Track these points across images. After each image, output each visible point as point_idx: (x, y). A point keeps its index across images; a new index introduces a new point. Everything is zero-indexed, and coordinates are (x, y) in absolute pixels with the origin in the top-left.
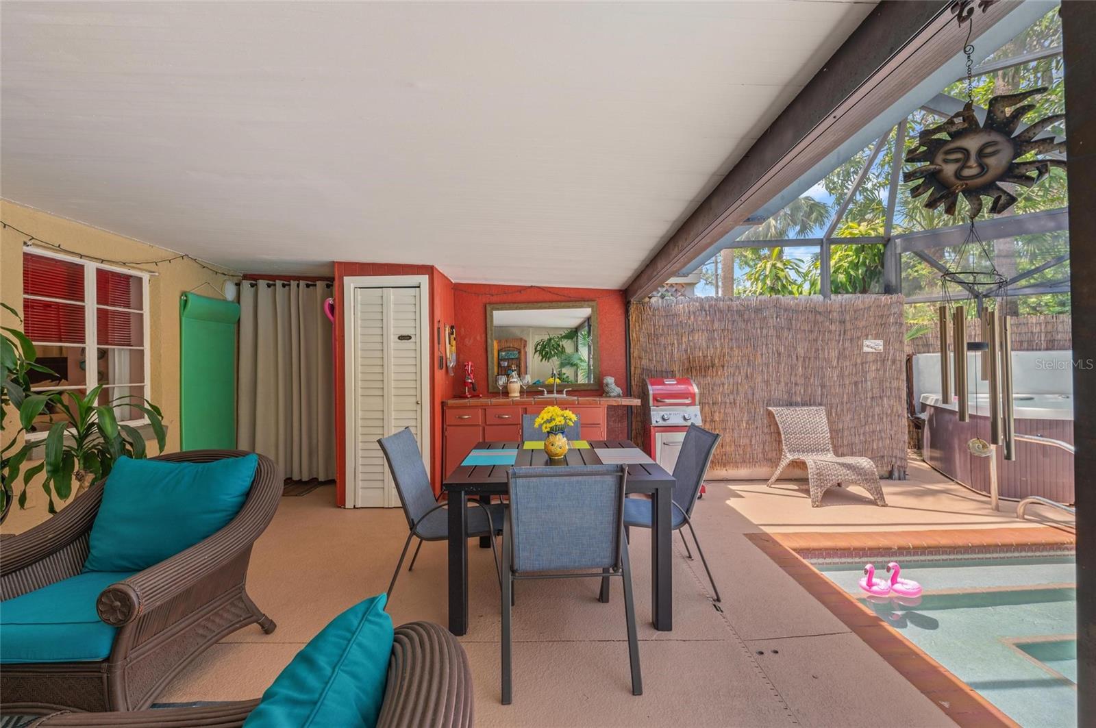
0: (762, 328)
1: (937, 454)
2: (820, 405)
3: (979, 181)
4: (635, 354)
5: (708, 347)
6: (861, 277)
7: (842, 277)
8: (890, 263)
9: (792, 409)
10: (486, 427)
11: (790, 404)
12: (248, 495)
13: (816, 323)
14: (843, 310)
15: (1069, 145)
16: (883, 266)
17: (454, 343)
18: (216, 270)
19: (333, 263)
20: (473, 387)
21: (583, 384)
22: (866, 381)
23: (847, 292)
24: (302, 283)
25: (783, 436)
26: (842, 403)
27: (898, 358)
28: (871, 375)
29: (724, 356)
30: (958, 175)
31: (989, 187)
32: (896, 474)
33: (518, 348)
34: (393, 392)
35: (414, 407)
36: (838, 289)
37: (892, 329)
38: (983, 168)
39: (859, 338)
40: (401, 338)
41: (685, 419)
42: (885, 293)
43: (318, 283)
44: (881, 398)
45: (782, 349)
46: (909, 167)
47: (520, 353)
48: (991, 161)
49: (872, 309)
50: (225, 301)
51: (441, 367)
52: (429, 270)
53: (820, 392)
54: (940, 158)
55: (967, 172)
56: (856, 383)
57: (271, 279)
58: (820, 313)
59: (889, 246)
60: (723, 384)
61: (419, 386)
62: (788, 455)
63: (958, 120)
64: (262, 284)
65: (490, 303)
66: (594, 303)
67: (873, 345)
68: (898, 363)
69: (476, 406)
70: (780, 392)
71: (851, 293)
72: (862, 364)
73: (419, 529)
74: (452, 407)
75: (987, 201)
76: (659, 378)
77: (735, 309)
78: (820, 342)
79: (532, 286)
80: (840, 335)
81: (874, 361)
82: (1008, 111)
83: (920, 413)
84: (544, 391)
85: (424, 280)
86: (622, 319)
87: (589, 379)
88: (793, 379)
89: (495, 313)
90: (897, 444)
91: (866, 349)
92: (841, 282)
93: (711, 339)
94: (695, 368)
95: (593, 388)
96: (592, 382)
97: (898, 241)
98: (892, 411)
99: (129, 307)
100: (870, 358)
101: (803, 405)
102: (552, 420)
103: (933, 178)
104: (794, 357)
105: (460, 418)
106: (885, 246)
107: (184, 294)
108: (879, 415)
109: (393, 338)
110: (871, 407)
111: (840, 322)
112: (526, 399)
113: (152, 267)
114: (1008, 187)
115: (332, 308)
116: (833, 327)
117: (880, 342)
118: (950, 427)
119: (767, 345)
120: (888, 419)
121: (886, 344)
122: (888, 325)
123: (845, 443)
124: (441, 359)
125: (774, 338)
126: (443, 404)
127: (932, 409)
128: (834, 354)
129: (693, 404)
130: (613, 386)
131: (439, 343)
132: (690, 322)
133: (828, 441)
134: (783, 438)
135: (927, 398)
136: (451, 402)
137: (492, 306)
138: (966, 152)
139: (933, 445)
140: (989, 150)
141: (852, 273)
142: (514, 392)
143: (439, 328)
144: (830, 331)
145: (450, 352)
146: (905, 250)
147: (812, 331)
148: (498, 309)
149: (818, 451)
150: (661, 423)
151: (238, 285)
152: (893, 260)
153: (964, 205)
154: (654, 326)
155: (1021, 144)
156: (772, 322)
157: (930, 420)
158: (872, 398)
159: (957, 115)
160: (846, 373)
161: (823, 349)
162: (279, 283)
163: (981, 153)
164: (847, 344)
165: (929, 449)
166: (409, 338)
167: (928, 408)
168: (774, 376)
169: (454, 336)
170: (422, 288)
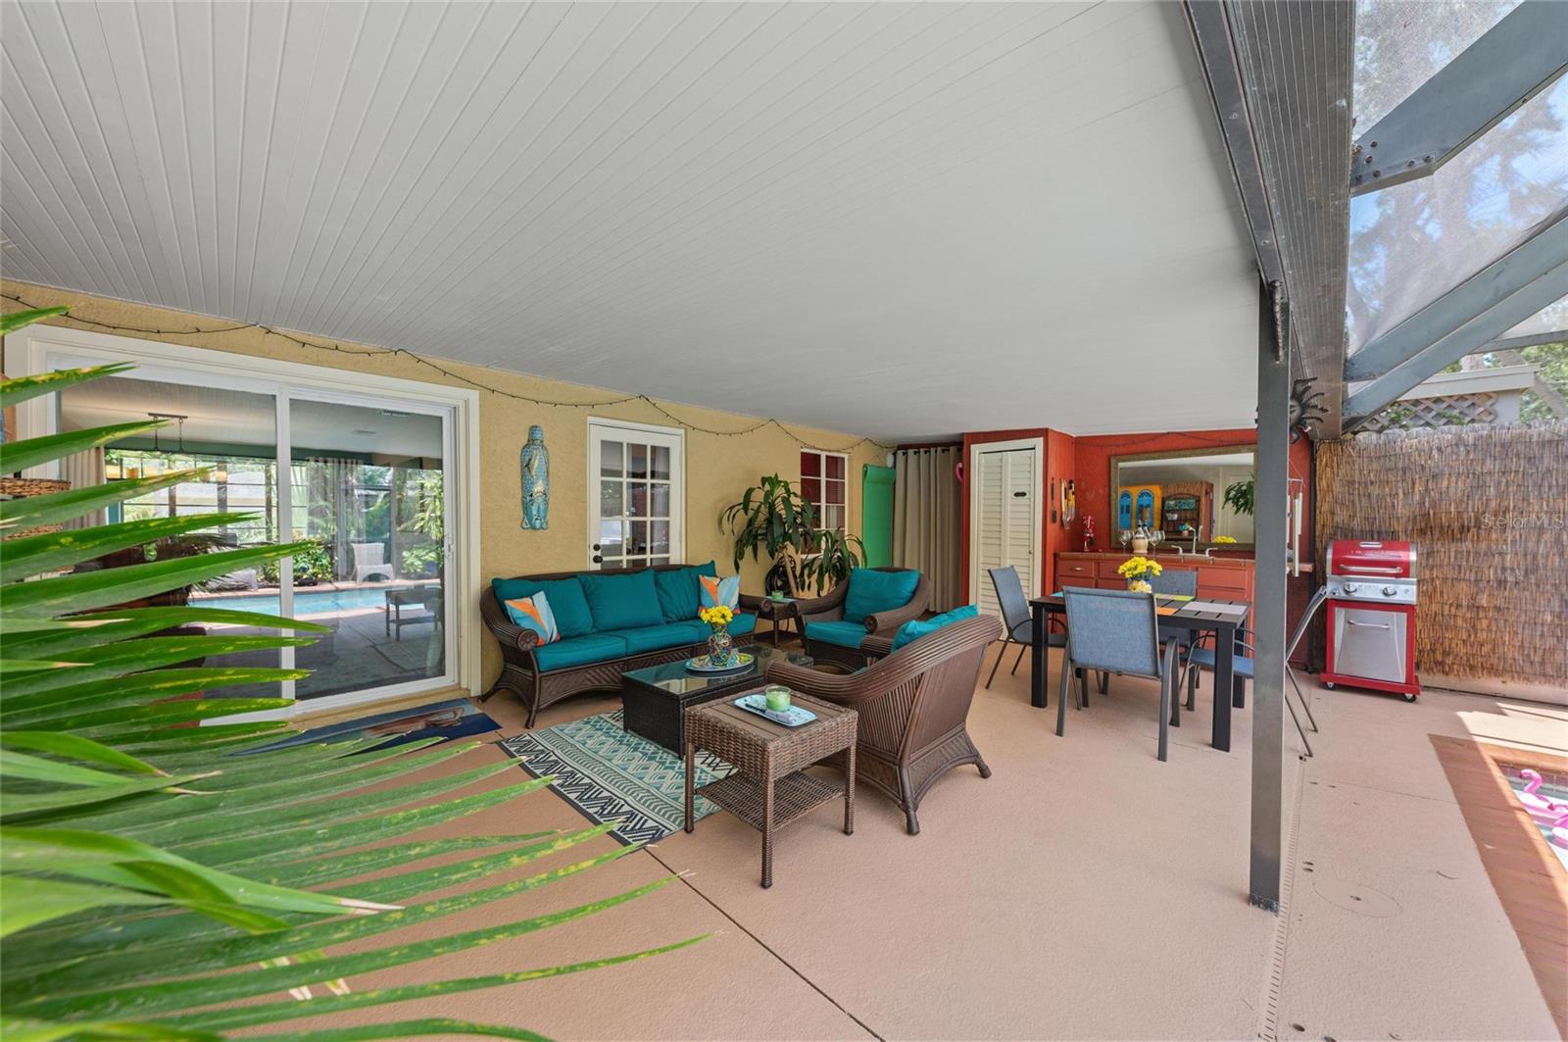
4: (1324, 507)
5: (1469, 499)
10: (1099, 581)
12: (914, 593)
17: (1072, 497)
18: (882, 446)
19: (963, 434)
20: (1091, 542)
24: (939, 449)
29: (1506, 511)
33: (1197, 494)
34: (1009, 541)
35: (1027, 556)
40: (1017, 495)
41: (1387, 594)
43: (951, 448)
47: (1198, 501)
50: (887, 467)
51: (1054, 521)
52: (1043, 433)
57: (917, 447)
61: (1032, 538)
64: (911, 452)
65: (1115, 455)
73: (1015, 634)
74: (1063, 559)
77: (1535, 439)
79: (1169, 433)
84: (1178, 549)
85: (1039, 442)
86: (1304, 463)
94: (1439, 528)
99: (837, 478)
102: (1136, 568)
105: (1072, 569)
107: (865, 466)
109: (1010, 495)
113: (850, 450)
115: (961, 470)
124: (1054, 514)
126: (1055, 555)
129: (1404, 575)
131: (1053, 498)
136: (1063, 554)
137: (1118, 457)
142: (1140, 548)
143: (1052, 485)
145: (1067, 507)
148: (1127, 460)
150: (1341, 595)
151: (895, 454)
154: (1361, 470)
162: (922, 450)
166: (1024, 494)
169: (1073, 489)
170: (1037, 449)
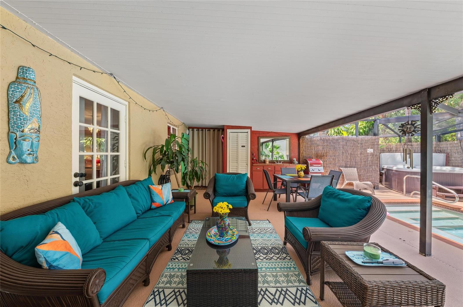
0: (338, 145)
1: (387, 183)
2: (355, 167)
3: (409, 132)
4: (301, 152)
5: (322, 150)
6: (367, 131)
7: (361, 131)
8: (375, 127)
9: (347, 168)
11: (346, 167)
13: (354, 144)
14: (362, 140)
15: (421, 128)
16: (373, 128)
19: (224, 126)
20: (256, 161)
21: (286, 160)
22: (368, 161)
23: (363, 135)
24: (207, 130)
25: (344, 176)
26: (361, 167)
27: (377, 154)
28: (369, 159)
29: (327, 153)
30: (406, 130)
31: (411, 133)
32: (376, 188)
34: (240, 161)
35: (245, 166)
36: (360, 134)
37: (376, 146)
38: (410, 130)
39: (366, 149)
40: (242, 146)
41: (319, 170)
42: (374, 136)
44: (372, 166)
45: (344, 151)
46: (400, 128)
48: (411, 129)
49: (370, 140)
50: (187, 135)
52: (250, 128)
53: (354, 164)
54: (404, 128)
55: (408, 130)
56: (365, 162)
57: (198, 129)
58: (355, 141)
59: (375, 122)
60: (327, 161)
61: (247, 160)
62: (346, 181)
63: (407, 123)
64: (195, 130)
65: (259, 136)
66: (289, 137)
67: (370, 151)
68: (377, 156)
69: (261, 166)
70: (343, 164)
71: (364, 135)
72: (367, 156)
74: (254, 166)
75: (410, 134)
76: (311, 158)
78: (355, 149)
79: (271, 132)
80: (361, 148)
81: (370, 155)
82: (414, 123)
83: (382, 171)
84: (275, 162)
85: (249, 131)
86: (297, 142)
87: (288, 159)
88: (347, 160)
89: (261, 139)
90: (376, 179)
91: (368, 152)
92: (361, 132)
93: (323, 148)
94: (319, 156)
95: (289, 161)
96: (288, 160)
97: (378, 121)
98: (375, 169)
100: (369, 154)
101: (350, 167)
103: (403, 130)
104: (347, 154)
105: (257, 169)
106: (374, 122)
107: (183, 133)
108: (371, 171)
109: (240, 146)
110: (369, 168)
111: (361, 144)
112: (270, 164)
114: (414, 133)
116: (359, 145)
117: (372, 150)
118: (392, 174)
119: (340, 150)
120: (374, 172)
121: (374, 150)
122: (374, 145)
123: (362, 179)
125: (342, 148)
127: (386, 170)
128: (359, 153)
129: (321, 166)
130: (295, 161)
132: (317, 143)
133: (357, 177)
134: (345, 177)
135: (384, 166)
138: (408, 128)
139: (386, 181)
140: (411, 128)
141: (364, 129)
142: (267, 162)
144: (358, 147)
146: (380, 123)
147: (353, 146)
148: (262, 138)
149: (354, 180)
150: (312, 171)
151: (189, 130)
152: (377, 126)
153: (407, 135)
154: (307, 144)
155: (415, 127)
156: (341, 143)
157: (385, 173)
158: (370, 166)
159: (407, 122)
160: (362, 159)
161: (356, 151)
162: (200, 129)
163: (410, 128)
164: (363, 150)
165: (384, 182)
166: (245, 146)
167: (384, 169)
168: (342, 159)
170: (249, 132)
